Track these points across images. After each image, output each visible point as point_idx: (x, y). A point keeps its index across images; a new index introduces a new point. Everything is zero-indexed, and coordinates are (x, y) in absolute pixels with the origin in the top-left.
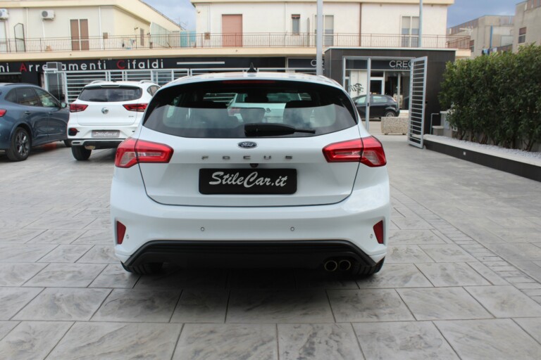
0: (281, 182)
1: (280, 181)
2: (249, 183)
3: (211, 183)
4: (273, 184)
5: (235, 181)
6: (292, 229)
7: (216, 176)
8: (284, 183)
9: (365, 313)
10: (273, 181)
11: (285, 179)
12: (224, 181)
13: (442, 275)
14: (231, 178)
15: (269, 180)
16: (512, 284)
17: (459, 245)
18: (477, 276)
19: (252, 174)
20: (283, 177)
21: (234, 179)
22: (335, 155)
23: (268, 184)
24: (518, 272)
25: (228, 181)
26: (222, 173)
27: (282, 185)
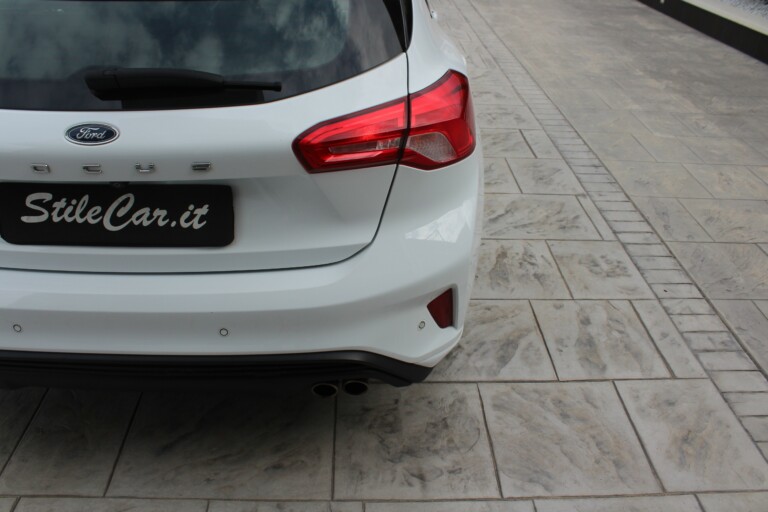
0: (195, 218)
1: (192, 217)
2: (115, 221)
3: (25, 219)
4: (173, 224)
5: (83, 215)
6: (224, 332)
7: (33, 202)
8: (200, 222)
9: (399, 468)
10: (174, 215)
11: (204, 211)
12: (55, 214)
13: (579, 342)
14: (70, 209)
15: (164, 213)
16: (711, 375)
17: (624, 246)
18: (646, 349)
19: (121, 199)
20: (199, 206)
21: (79, 211)
22: (329, 154)
23: (161, 223)
24: (725, 337)
25: (65, 215)
26: (48, 197)
27: (197, 226)
